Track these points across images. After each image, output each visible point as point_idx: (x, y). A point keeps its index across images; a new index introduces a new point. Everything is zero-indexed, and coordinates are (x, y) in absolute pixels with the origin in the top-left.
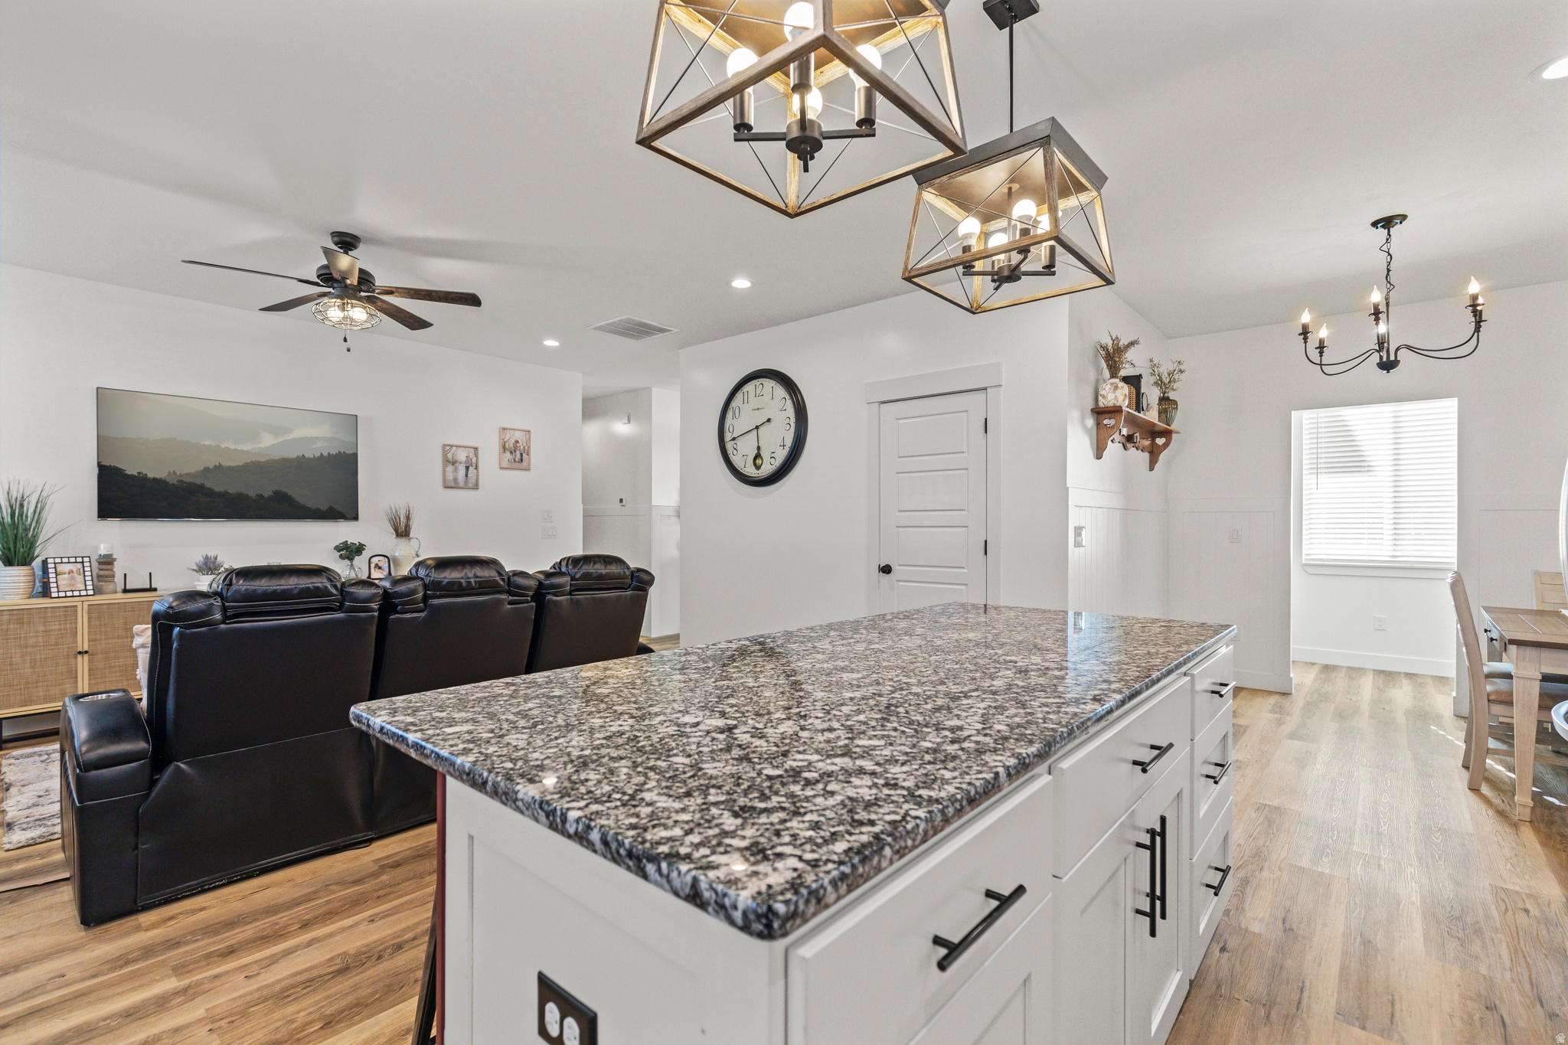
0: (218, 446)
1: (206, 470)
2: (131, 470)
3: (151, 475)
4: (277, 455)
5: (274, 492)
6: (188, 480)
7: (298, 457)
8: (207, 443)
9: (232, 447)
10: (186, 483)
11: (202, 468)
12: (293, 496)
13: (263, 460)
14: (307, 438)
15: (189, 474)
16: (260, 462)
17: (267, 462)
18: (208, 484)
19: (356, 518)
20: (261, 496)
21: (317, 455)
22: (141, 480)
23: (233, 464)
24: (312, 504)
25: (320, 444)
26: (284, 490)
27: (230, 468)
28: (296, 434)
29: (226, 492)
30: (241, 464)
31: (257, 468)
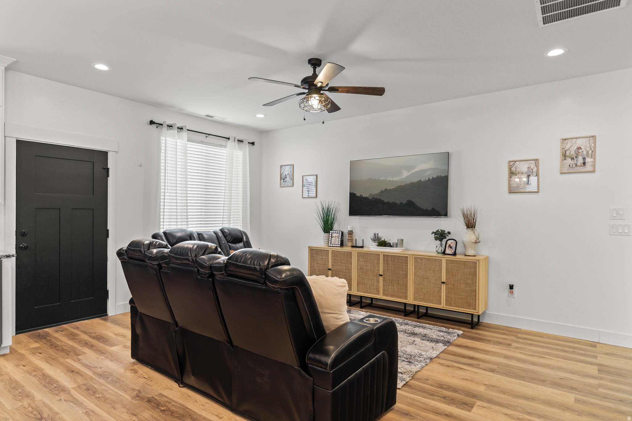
0: (386, 180)
1: (382, 191)
2: (358, 195)
3: (364, 196)
4: (409, 181)
5: (407, 201)
6: (375, 197)
7: (418, 181)
8: (382, 179)
9: (391, 180)
10: (375, 198)
11: (380, 191)
12: (416, 203)
13: (403, 185)
14: (422, 170)
15: (376, 194)
16: (402, 186)
17: (405, 185)
18: (382, 199)
19: (446, 215)
20: (401, 203)
21: (427, 179)
22: (361, 198)
23: (391, 188)
24: (424, 207)
25: (428, 173)
26: (412, 200)
27: (390, 190)
28: (417, 169)
29: (388, 202)
30: (394, 188)
31: (402, 189)
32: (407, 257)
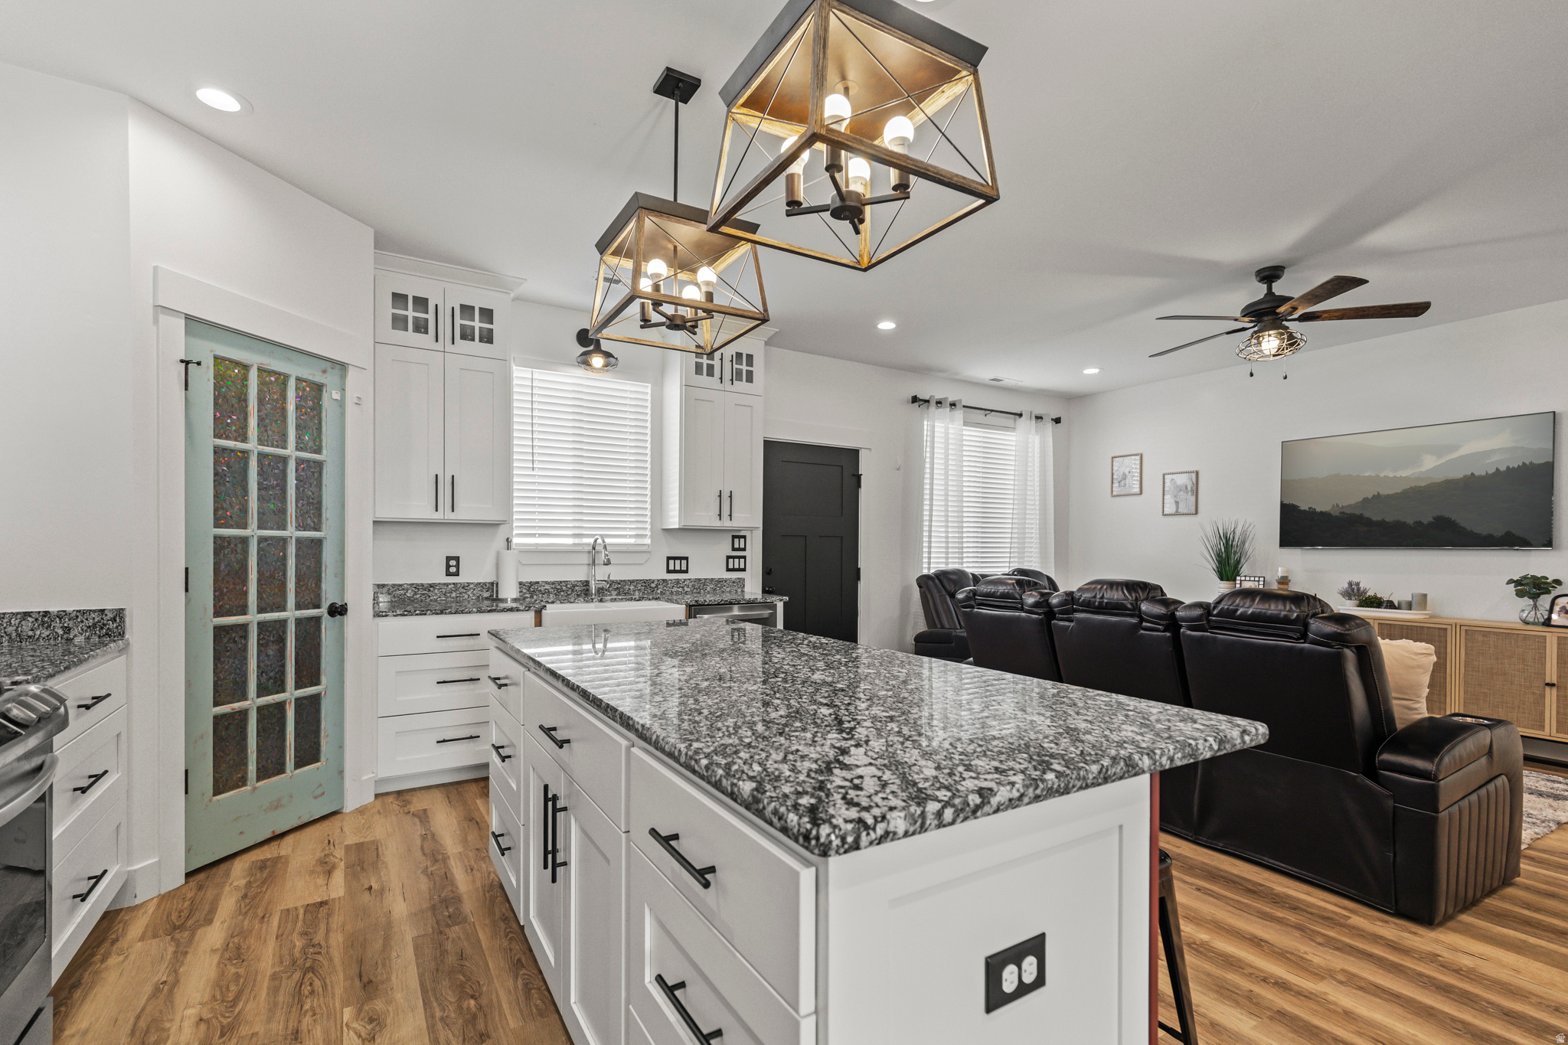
0: (1378, 476)
1: (1366, 500)
2: (1304, 507)
3: (1318, 510)
4: (1440, 477)
5: (1434, 518)
6: (1348, 511)
7: (1465, 476)
8: (1366, 475)
9: (1391, 475)
10: (1347, 514)
11: (1361, 499)
12: (1458, 521)
13: (1423, 484)
14: (1477, 453)
15: (1350, 505)
16: (1420, 487)
17: (1428, 486)
18: (1367, 514)
19: (1549, 543)
20: (1419, 523)
21: (1491, 471)
22: (1311, 514)
23: (1391, 492)
24: (1482, 530)
25: (1495, 458)
26: (1447, 515)
27: (1389, 497)
28: (1464, 451)
29: (1383, 521)
30: (1399, 491)
31: (1416, 494)
32: (1446, 629)
